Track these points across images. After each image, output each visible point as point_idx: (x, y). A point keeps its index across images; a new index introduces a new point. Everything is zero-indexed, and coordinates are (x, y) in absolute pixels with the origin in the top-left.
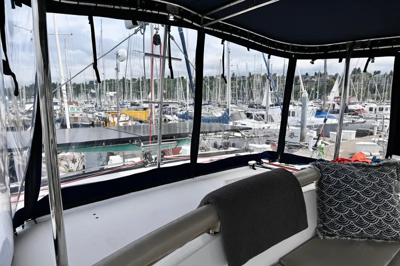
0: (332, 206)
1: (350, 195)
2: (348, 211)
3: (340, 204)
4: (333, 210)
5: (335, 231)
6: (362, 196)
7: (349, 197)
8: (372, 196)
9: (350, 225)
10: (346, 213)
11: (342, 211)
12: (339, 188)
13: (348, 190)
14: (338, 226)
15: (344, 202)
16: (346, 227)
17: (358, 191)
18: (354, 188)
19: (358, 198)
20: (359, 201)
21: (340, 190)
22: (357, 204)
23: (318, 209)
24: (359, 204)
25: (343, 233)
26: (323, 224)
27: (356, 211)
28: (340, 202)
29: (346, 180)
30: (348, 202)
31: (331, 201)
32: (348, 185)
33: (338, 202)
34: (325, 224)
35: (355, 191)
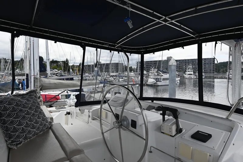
0: (14, 125)
1: (23, 113)
2: (26, 123)
3: (19, 121)
4: (16, 127)
5: (21, 139)
6: (30, 111)
7: (23, 114)
8: (34, 110)
9: (29, 130)
10: (24, 125)
11: (22, 124)
12: (15, 111)
13: (21, 110)
14: (22, 135)
15: (21, 119)
16: (27, 133)
17: (27, 109)
18: (24, 108)
19: (28, 113)
20: (29, 115)
21: (16, 112)
22: (29, 117)
23: (3, 132)
24: (29, 116)
25: (26, 138)
26: (11, 140)
27: (30, 121)
28: (19, 119)
29: (17, 105)
30: (24, 117)
31: (12, 122)
32: (20, 107)
33: (18, 120)
34: (12, 139)
35: (25, 109)
